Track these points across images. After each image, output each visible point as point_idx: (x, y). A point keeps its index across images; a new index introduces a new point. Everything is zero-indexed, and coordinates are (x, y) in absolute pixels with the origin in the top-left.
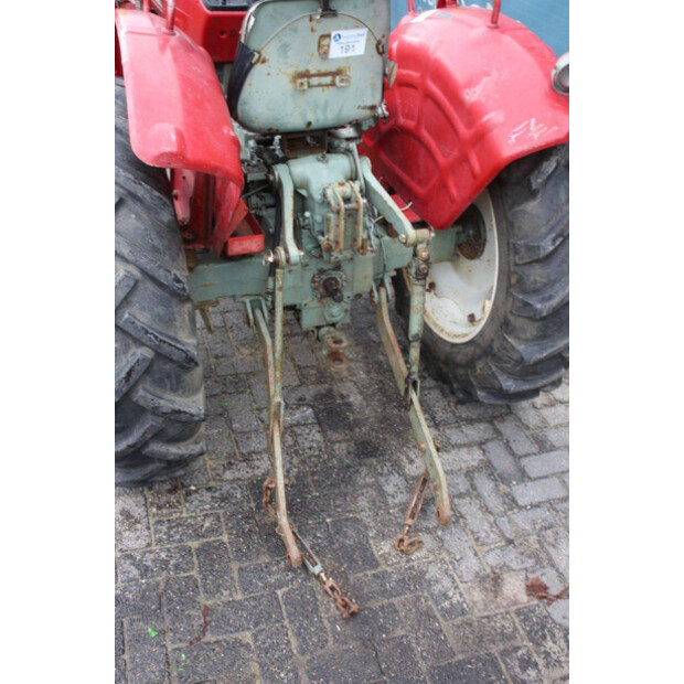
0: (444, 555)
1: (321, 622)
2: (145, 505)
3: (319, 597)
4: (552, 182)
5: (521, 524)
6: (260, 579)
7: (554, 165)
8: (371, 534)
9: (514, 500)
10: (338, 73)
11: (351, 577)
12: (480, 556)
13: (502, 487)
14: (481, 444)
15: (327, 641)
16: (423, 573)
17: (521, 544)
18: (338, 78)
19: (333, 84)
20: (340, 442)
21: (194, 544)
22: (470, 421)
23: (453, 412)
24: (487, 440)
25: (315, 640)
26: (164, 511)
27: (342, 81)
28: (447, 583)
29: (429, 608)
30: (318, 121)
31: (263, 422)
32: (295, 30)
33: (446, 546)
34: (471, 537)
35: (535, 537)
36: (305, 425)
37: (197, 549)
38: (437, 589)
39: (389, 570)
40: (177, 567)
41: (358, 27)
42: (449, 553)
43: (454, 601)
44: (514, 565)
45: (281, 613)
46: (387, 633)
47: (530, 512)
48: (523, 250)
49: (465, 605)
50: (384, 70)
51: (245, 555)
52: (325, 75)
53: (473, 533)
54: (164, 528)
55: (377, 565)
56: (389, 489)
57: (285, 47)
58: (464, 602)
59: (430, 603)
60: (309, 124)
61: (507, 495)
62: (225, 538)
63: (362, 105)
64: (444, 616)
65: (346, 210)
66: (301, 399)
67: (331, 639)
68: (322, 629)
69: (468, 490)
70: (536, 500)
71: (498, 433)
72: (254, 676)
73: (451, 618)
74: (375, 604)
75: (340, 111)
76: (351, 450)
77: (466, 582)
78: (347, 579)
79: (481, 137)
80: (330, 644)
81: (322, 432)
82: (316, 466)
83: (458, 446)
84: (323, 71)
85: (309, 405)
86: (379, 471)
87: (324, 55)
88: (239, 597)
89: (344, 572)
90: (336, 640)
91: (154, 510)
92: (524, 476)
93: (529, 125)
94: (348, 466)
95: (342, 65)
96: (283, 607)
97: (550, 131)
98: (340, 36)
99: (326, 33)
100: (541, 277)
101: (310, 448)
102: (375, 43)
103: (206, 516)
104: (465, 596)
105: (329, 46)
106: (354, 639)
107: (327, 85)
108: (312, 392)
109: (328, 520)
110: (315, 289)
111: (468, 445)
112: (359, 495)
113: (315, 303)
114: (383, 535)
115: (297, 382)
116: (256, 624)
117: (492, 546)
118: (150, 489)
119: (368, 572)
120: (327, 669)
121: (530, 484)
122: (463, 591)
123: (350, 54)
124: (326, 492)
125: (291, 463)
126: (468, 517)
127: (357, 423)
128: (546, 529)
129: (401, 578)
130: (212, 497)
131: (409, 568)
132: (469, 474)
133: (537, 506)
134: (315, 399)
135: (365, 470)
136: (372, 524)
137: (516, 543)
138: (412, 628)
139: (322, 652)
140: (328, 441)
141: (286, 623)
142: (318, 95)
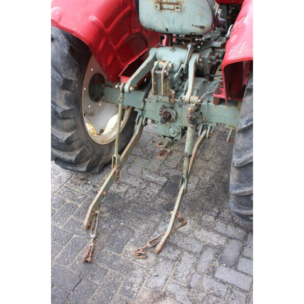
0: (152, 269)
1: (75, 256)
2: (68, 179)
3: (85, 247)
5: (204, 284)
6: (74, 227)
8: (132, 240)
9: (214, 272)
11: (105, 249)
12: (168, 282)
13: (216, 263)
15: (68, 264)
16: (134, 269)
17: (193, 292)
20: (162, 198)
21: (68, 201)
22: (237, 225)
24: (234, 238)
25: (66, 260)
26: (72, 184)
27: (177, 8)
28: (139, 280)
29: (120, 283)
30: (171, 29)
31: (142, 174)
33: (157, 267)
34: (173, 272)
35: (205, 295)
36: (157, 184)
37: (67, 204)
38: (132, 279)
39: (122, 258)
42: (155, 270)
43: (133, 289)
44: (178, 298)
45: (67, 243)
46: (92, 279)
47: (216, 283)
49: (135, 294)
51: (79, 216)
52: (170, 4)
54: (65, 190)
55: (120, 253)
58: (136, 293)
59: (122, 282)
60: (167, 30)
61: (214, 267)
62: (80, 206)
63: (195, 24)
64: (121, 291)
66: (167, 174)
67: (71, 264)
68: (72, 259)
69: (197, 253)
70: (225, 280)
73: (123, 294)
74: (101, 265)
75: (182, 26)
76: (164, 204)
77: (147, 287)
78: (103, 249)
80: (69, 265)
81: (161, 191)
82: (142, 202)
83: (216, 232)
85: (168, 178)
86: (166, 219)
88: (61, 227)
89: (104, 246)
90: (72, 266)
91: (69, 182)
92: (234, 265)
93: (241, 45)
94: (155, 209)
96: (70, 241)
100: (241, 143)
101: (148, 194)
103: (83, 194)
104: (140, 291)
106: (78, 271)
107: (171, 10)
108: (175, 174)
109: (122, 224)
110: (161, 114)
111: (222, 235)
112: (145, 223)
114: (136, 244)
115: (175, 167)
117: (178, 283)
119: (113, 253)
120: (57, 272)
121: (233, 271)
122: (141, 289)
124: (134, 213)
125: (134, 195)
126: (183, 263)
128: (215, 296)
129: (123, 264)
130: (92, 190)
131: (131, 263)
132: (206, 247)
133: (224, 283)
134: (174, 177)
135: (160, 215)
136: (137, 237)
137: (192, 290)
138: (103, 285)
139: (63, 266)
140: (158, 195)
141: (64, 247)
142: (169, 14)
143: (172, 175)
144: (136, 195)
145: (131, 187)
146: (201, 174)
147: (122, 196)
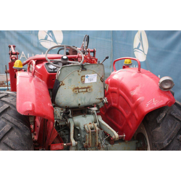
4: (165, 120)
7: (165, 114)
10: (88, 87)
18: (88, 89)
19: (87, 91)
27: (90, 90)
30: (82, 104)
32: (73, 75)
41: (94, 73)
48: (158, 145)
50: (104, 87)
52: (84, 88)
57: (70, 80)
60: (79, 104)
63: (97, 98)
65: (92, 132)
75: (90, 100)
79: (137, 106)
84: (83, 87)
87: (83, 82)
93: (153, 100)
95: (89, 85)
97: (160, 102)
98: (88, 76)
99: (84, 75)
102: (100, 78)
105: (84, 79)
107: (85, 92)
123: (92, 82)
142: (82, 95)
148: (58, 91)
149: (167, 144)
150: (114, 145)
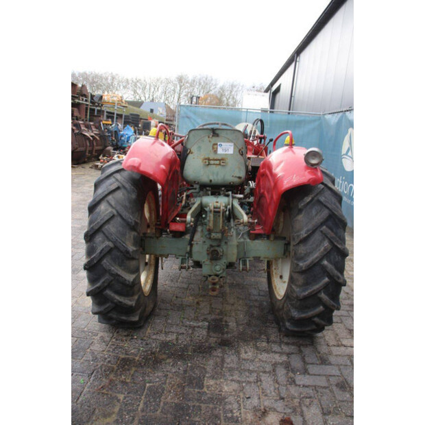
0: (241, 394)
1: (160, 402)
2: (111, 338)
3: (165, 392)
5: (293, 392)
6: (143, 377)
8: (207, 375)
9: (294, 381)
10: (222, 159)
11: (186, 389)
12: (261, 400)
13: (291, 374)
14: (288, 355)
15: (157, 411)
16: (225, 398)
17: (288, 401)
18: (222, 162)
19: (220, 164)
20: (214, 337)
21: (122, 356)
22: (287, 344)
23: (280, 339)
24: (292, 353)
25: (152, 408)
26: (118, 342)
28: (235, 406)
29: (220, 414)
30: (214, 180)
31: (182, 322)
32: (203, 141)
33: (244, 390)
34: (261, 391)
35: (299, 400)
36: (201, 328)
37: (122, 359)
38: (228, 407)
39: (207, 392)
40: (109, 362)
41: (229, 142)
42: (244, 393)
43: (235, 415)
44: (279, 409)
45: (143, 393)
46: (189, 417)
47: (301, 388)
49: (240, 419)
51: (141, 366)
52: (216, 160)
53: (263, 389)
54: (113, 347)
55: (202, 388)
56: (228, 360)
57: (199, 148)
58: (240, 417)
59: (221, 412)
60: (211, 181)
61: (291, 378)
62: (137, 358)
63: (234, 175)
64: (225, 420)
65: (214, 211)
66: (205, 319)
67: (160, 411)
68: (158, 405)
69: (270, 371)
70: (307, 384)
71: (300, 351)
72: (114, 412)
74: (190, 404)
75: (224, 177)
76: (218, 341)
77: (246, 409)
78: (184, 389)
80: (158, 412)
81: (208, 332)
82: (197, 343)
83: (275, 352)
84: (215, 158)
85: (208, 322)
86: (227, 352)
87: (216, 152)
88: (128, 381)
90: (162, 412)
91: (114, 340)
92: (305, 372)
93: (293, 177)
94: (212, 347)
95: (224, 157)
96: (146, 391)
98: (221, 145)
99: (216, 143)
100: (304, 251)
101: (198, 336)
102: (238, 150)
103: (134, 348)
104: (242, 415)
105: (217, 148)
106: (171, 414)
107: (217, 165)
108: (212, 317)
109: (189, 364)
110: (208, 254)
111: (281, 353)
112: (211, 359)
113: (208, 262)
114: (213, 378)
116: (128, 393)
117: (271, 398)
118: (118, 332)
119: (196, 390)
121: (308, 376)
122: (242, 412)
123: (226, 153)
124: (195, 354)
125: (185, 339)
126: (264, 382)
127: (227, 333)
128: (307, 398)
129: (212, 397)
130: (142, 343)
131: (219, 394)
132: (275, 365)
133: (307, 387)
134: (212, 320)
135: (220, 350)
136: (211, 372)
137: (286, 400)
138: (205, 419)
139: (152, 414)
140: (209, 336)
141: (143, 397)
142: (214, 168)
143: (209, 319)
144: (188, 339)
145: (179, 334)
146: (233, 314)
147: (175, 343)
148: (187, 161)
149: (306, 235)
150: (254, 242)
